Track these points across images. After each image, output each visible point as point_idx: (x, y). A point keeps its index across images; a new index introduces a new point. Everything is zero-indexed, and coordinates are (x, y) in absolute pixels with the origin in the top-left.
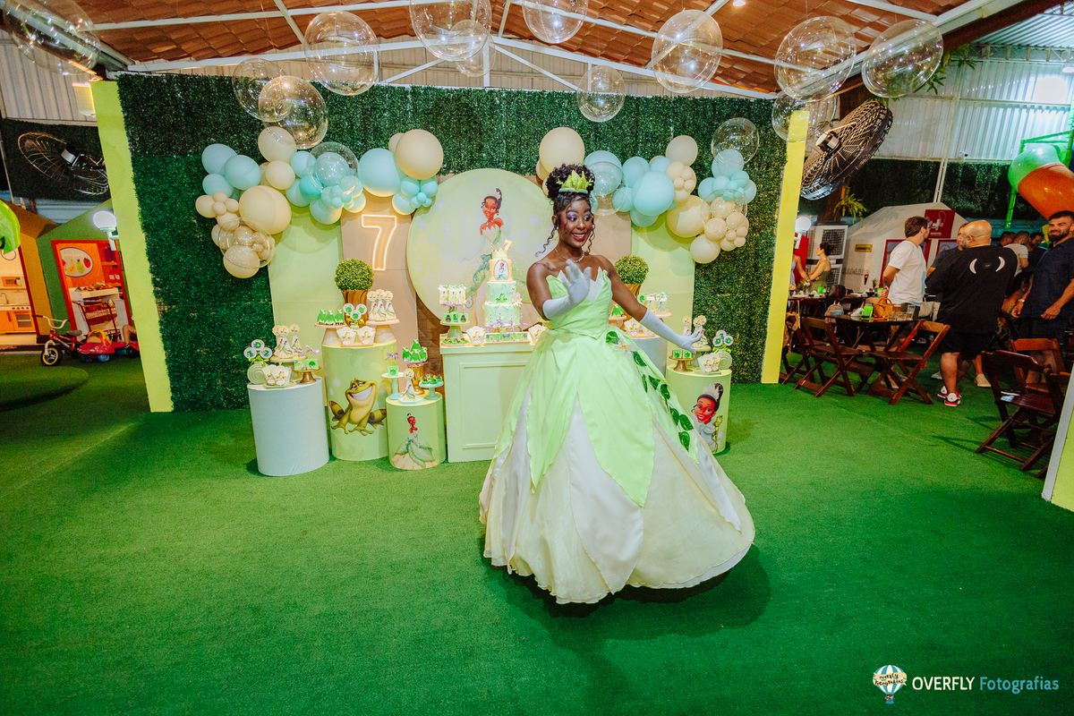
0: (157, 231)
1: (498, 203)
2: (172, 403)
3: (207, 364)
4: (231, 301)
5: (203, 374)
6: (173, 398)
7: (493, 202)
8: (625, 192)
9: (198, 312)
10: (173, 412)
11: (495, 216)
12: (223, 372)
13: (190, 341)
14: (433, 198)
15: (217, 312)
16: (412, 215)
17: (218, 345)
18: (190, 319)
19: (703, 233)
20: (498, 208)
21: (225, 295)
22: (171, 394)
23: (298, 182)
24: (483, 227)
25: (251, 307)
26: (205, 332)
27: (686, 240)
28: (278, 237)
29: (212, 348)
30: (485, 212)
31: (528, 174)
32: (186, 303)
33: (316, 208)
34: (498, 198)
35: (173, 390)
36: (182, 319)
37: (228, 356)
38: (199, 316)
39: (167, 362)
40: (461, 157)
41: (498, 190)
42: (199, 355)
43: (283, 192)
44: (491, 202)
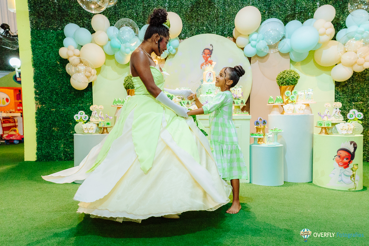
0: (40, 67)
1: (211, 52)
2: (36, 156)
3: (57, 136)
4: (73, 103)
5: (54, 141)
6: (37, 154)
7: (208, 51)
8: (286, 41)
9: (56, 108)
10: (36, 161)
11: (209, 59)
12: (64, 140)
13: (50, 124)
14: (176, 49)
15: (65, 108)
16: (166, 59)
17: (64, 126)
18: (51, 112)
19: (340, 62)
20: (211, 55)
21: (70, 100)
22: (36, 151)
23: (109, 42)
24: (202, 65)
25: (82, 107)
26: (58, 119)
27: (328, 68)
28: (99, 70)
29: (60, 127)
30: (204, 57)
31: (228, 37)
32: (50, 104)
33: (118, 55)
34: (211, 49)
35: (38, 149)
36: (47, 112)
37: (68, 132)
38: (56, 111)
39: (37, 134)
40: (192, 29)
41: (211, 45)
42: (53, 131)
43: (102, 47)
44: (207, 51)
